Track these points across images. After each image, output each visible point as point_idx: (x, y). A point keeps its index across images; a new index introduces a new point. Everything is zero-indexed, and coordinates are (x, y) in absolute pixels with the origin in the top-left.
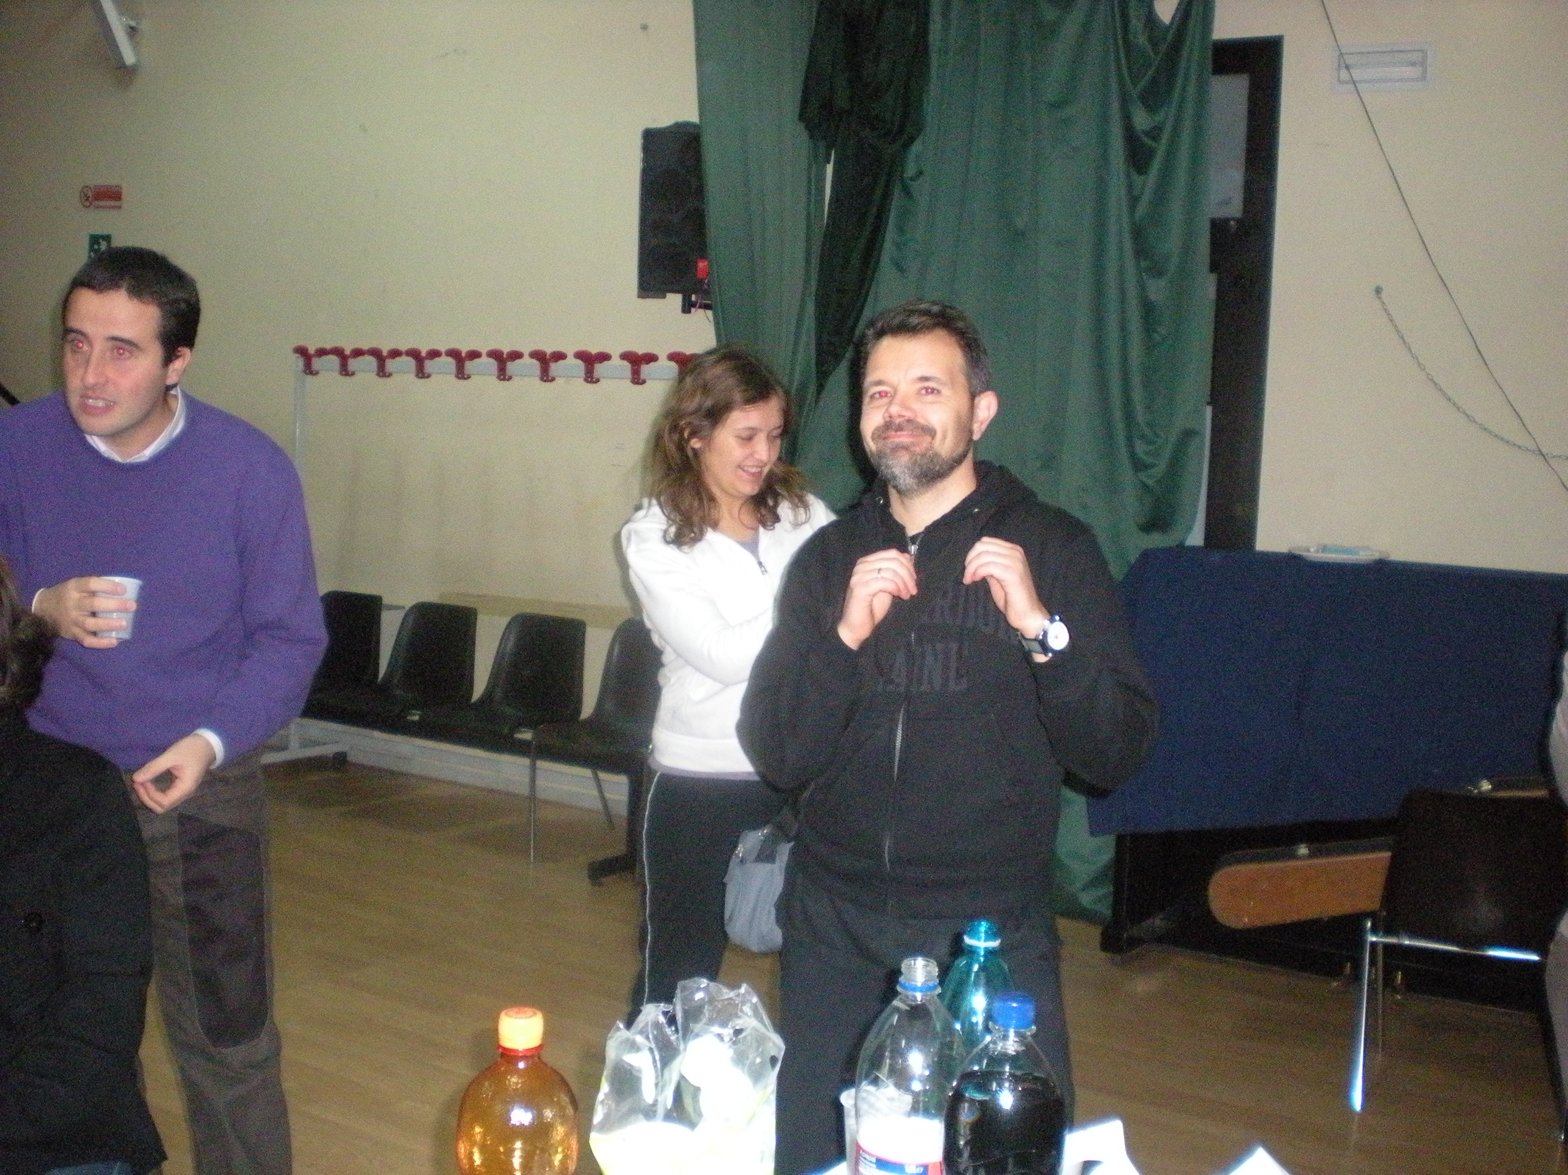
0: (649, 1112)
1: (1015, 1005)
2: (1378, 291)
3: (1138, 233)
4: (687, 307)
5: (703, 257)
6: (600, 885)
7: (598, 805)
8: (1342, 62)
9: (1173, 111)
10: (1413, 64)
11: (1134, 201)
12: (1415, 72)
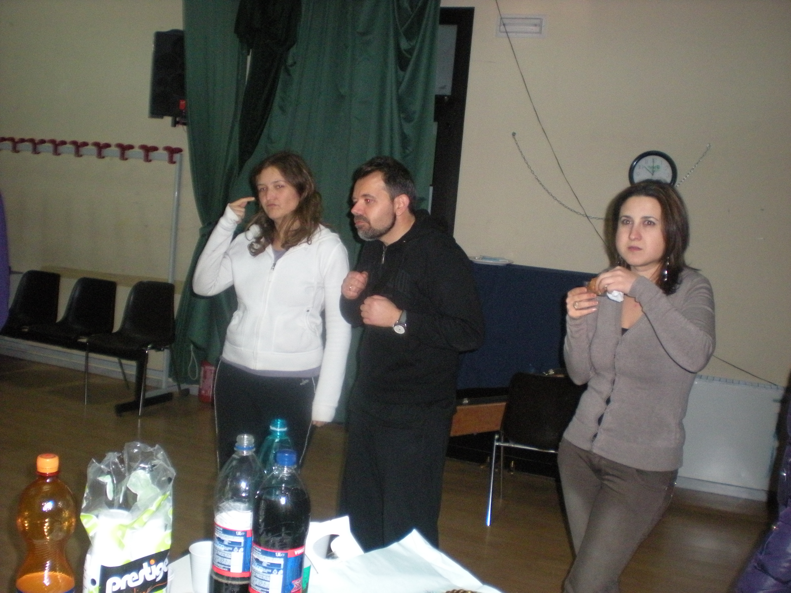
0: (110, 505)
1: (287, 455)
2: (514, 134)
3: (400, 100)
4: (175, 124)
5: (183, 99)
6: (121, 416)
7: (121, 377)
8: (502, 22)
9: (420, 40)
10: (536, 25)
11: (399, 83)
12: (536, 29)
